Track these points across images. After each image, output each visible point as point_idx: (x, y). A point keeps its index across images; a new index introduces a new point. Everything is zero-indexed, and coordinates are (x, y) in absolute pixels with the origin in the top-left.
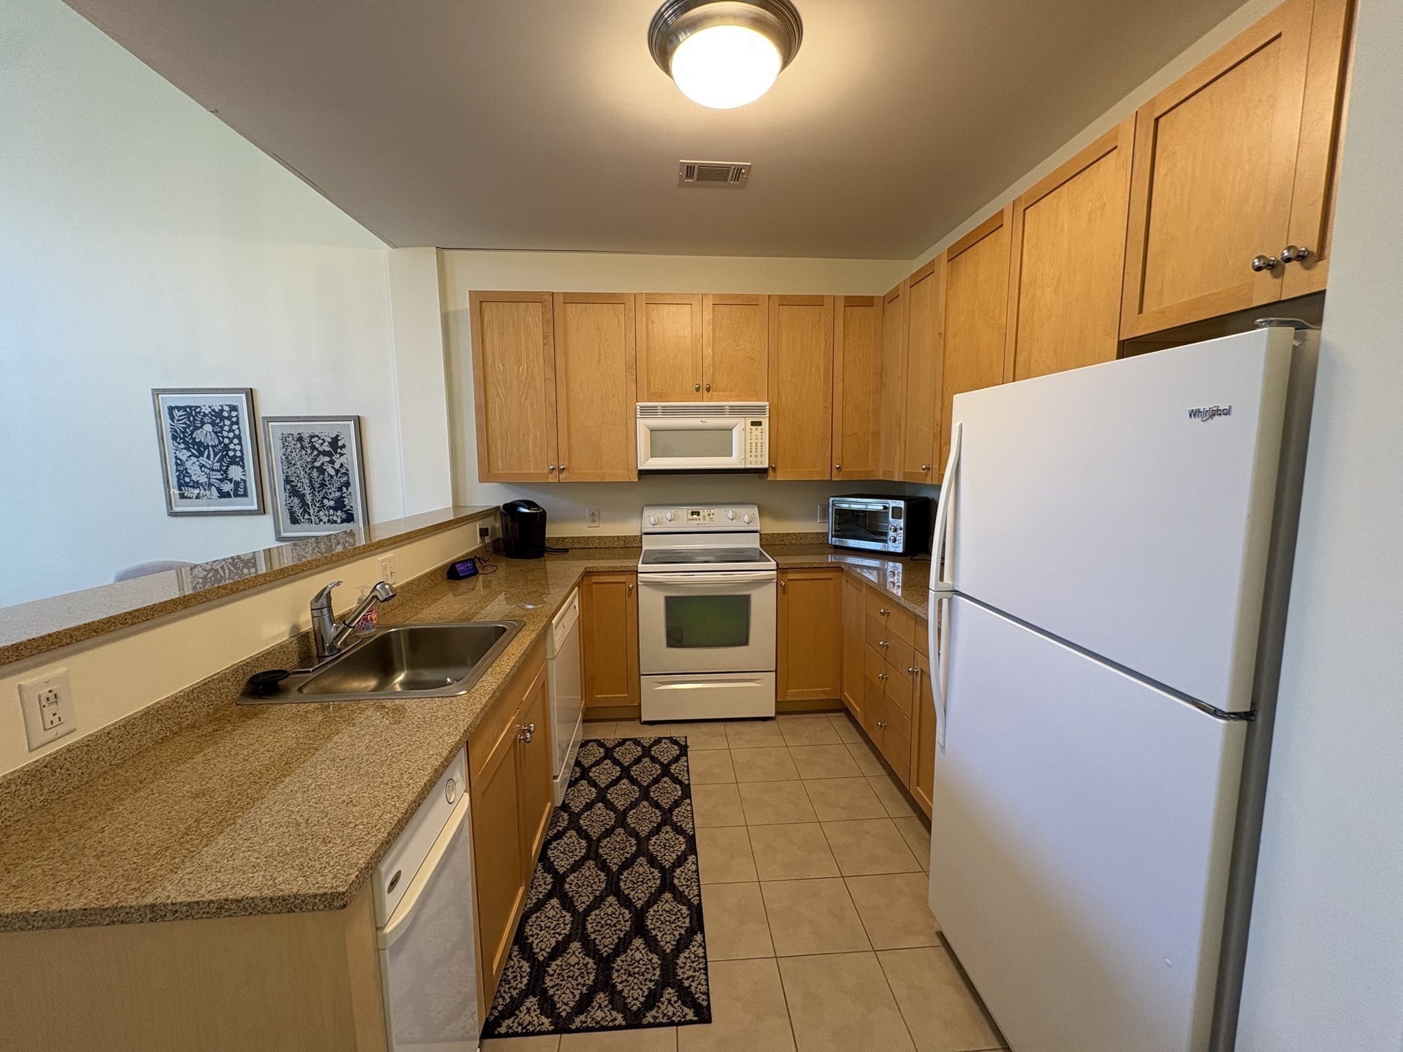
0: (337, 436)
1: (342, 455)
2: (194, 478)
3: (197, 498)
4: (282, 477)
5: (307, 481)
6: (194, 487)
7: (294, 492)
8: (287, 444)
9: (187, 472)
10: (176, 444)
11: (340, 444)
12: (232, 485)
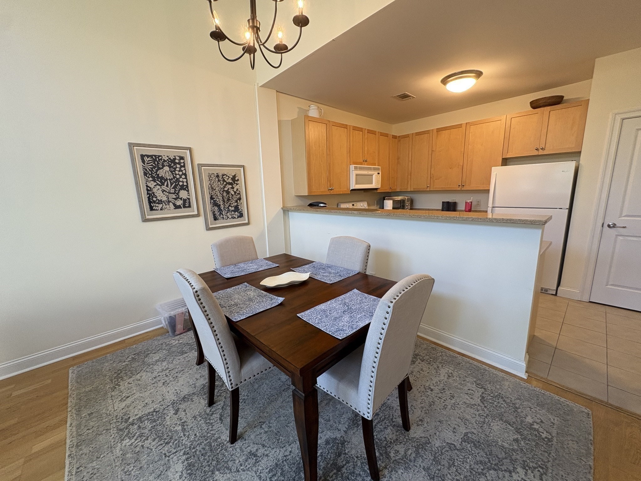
0: (235, 175)
1: (237, 184)
2: (159, 198)
3: (161, 209)
4: (209, 197)
5: (221, 198)
6: (158, 203)
7: (215, 204)
8: (211, 179)
9: (154, 194)
10: (147, 178)
11: (236, 179)
12: (182, 202)
